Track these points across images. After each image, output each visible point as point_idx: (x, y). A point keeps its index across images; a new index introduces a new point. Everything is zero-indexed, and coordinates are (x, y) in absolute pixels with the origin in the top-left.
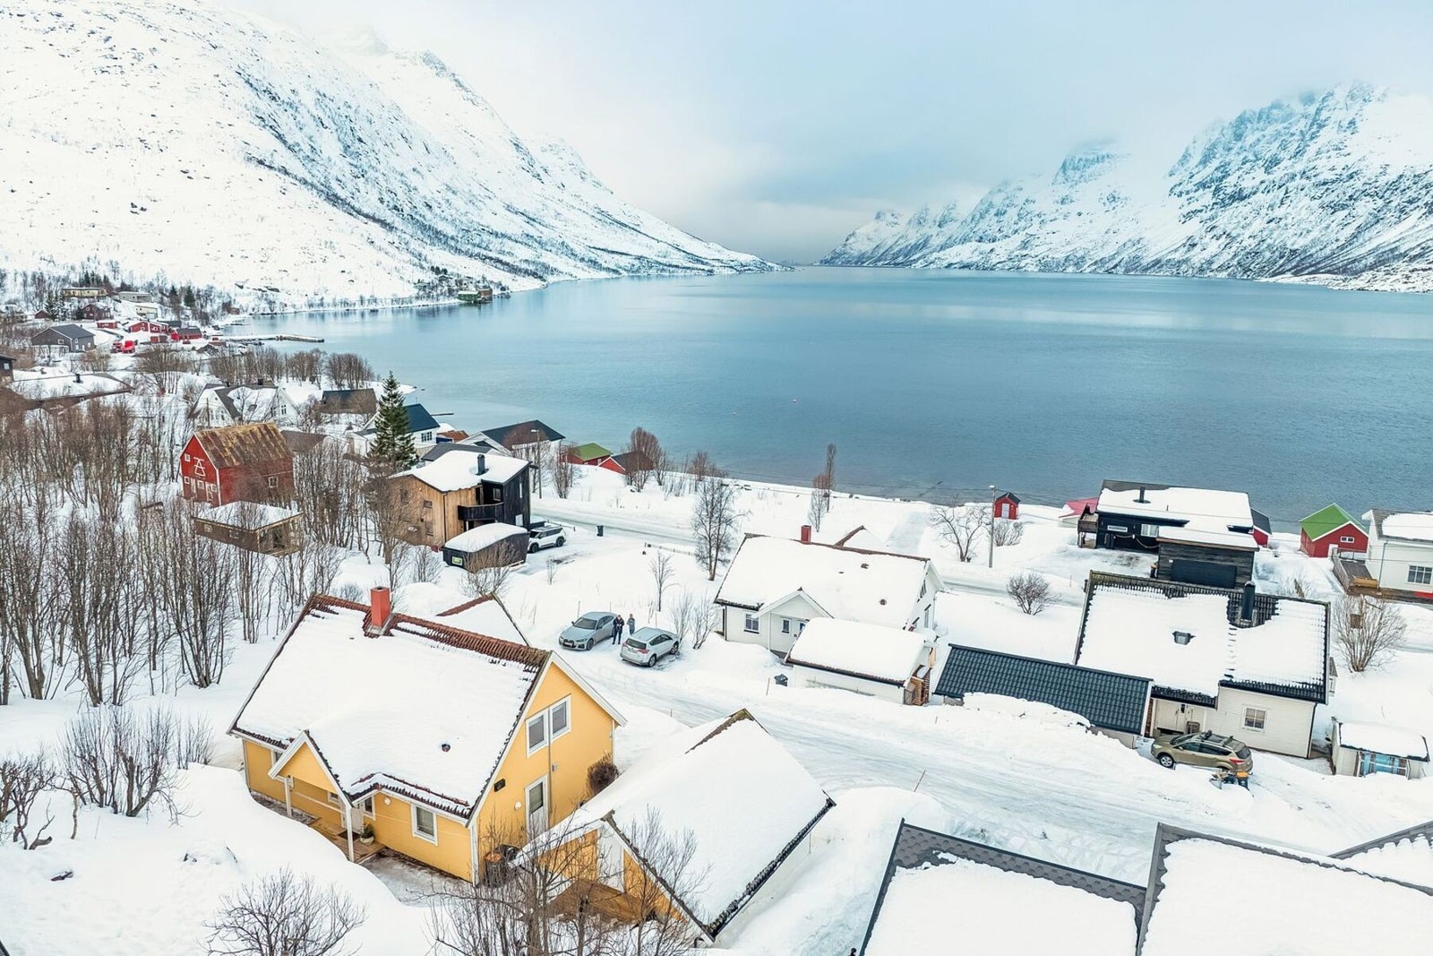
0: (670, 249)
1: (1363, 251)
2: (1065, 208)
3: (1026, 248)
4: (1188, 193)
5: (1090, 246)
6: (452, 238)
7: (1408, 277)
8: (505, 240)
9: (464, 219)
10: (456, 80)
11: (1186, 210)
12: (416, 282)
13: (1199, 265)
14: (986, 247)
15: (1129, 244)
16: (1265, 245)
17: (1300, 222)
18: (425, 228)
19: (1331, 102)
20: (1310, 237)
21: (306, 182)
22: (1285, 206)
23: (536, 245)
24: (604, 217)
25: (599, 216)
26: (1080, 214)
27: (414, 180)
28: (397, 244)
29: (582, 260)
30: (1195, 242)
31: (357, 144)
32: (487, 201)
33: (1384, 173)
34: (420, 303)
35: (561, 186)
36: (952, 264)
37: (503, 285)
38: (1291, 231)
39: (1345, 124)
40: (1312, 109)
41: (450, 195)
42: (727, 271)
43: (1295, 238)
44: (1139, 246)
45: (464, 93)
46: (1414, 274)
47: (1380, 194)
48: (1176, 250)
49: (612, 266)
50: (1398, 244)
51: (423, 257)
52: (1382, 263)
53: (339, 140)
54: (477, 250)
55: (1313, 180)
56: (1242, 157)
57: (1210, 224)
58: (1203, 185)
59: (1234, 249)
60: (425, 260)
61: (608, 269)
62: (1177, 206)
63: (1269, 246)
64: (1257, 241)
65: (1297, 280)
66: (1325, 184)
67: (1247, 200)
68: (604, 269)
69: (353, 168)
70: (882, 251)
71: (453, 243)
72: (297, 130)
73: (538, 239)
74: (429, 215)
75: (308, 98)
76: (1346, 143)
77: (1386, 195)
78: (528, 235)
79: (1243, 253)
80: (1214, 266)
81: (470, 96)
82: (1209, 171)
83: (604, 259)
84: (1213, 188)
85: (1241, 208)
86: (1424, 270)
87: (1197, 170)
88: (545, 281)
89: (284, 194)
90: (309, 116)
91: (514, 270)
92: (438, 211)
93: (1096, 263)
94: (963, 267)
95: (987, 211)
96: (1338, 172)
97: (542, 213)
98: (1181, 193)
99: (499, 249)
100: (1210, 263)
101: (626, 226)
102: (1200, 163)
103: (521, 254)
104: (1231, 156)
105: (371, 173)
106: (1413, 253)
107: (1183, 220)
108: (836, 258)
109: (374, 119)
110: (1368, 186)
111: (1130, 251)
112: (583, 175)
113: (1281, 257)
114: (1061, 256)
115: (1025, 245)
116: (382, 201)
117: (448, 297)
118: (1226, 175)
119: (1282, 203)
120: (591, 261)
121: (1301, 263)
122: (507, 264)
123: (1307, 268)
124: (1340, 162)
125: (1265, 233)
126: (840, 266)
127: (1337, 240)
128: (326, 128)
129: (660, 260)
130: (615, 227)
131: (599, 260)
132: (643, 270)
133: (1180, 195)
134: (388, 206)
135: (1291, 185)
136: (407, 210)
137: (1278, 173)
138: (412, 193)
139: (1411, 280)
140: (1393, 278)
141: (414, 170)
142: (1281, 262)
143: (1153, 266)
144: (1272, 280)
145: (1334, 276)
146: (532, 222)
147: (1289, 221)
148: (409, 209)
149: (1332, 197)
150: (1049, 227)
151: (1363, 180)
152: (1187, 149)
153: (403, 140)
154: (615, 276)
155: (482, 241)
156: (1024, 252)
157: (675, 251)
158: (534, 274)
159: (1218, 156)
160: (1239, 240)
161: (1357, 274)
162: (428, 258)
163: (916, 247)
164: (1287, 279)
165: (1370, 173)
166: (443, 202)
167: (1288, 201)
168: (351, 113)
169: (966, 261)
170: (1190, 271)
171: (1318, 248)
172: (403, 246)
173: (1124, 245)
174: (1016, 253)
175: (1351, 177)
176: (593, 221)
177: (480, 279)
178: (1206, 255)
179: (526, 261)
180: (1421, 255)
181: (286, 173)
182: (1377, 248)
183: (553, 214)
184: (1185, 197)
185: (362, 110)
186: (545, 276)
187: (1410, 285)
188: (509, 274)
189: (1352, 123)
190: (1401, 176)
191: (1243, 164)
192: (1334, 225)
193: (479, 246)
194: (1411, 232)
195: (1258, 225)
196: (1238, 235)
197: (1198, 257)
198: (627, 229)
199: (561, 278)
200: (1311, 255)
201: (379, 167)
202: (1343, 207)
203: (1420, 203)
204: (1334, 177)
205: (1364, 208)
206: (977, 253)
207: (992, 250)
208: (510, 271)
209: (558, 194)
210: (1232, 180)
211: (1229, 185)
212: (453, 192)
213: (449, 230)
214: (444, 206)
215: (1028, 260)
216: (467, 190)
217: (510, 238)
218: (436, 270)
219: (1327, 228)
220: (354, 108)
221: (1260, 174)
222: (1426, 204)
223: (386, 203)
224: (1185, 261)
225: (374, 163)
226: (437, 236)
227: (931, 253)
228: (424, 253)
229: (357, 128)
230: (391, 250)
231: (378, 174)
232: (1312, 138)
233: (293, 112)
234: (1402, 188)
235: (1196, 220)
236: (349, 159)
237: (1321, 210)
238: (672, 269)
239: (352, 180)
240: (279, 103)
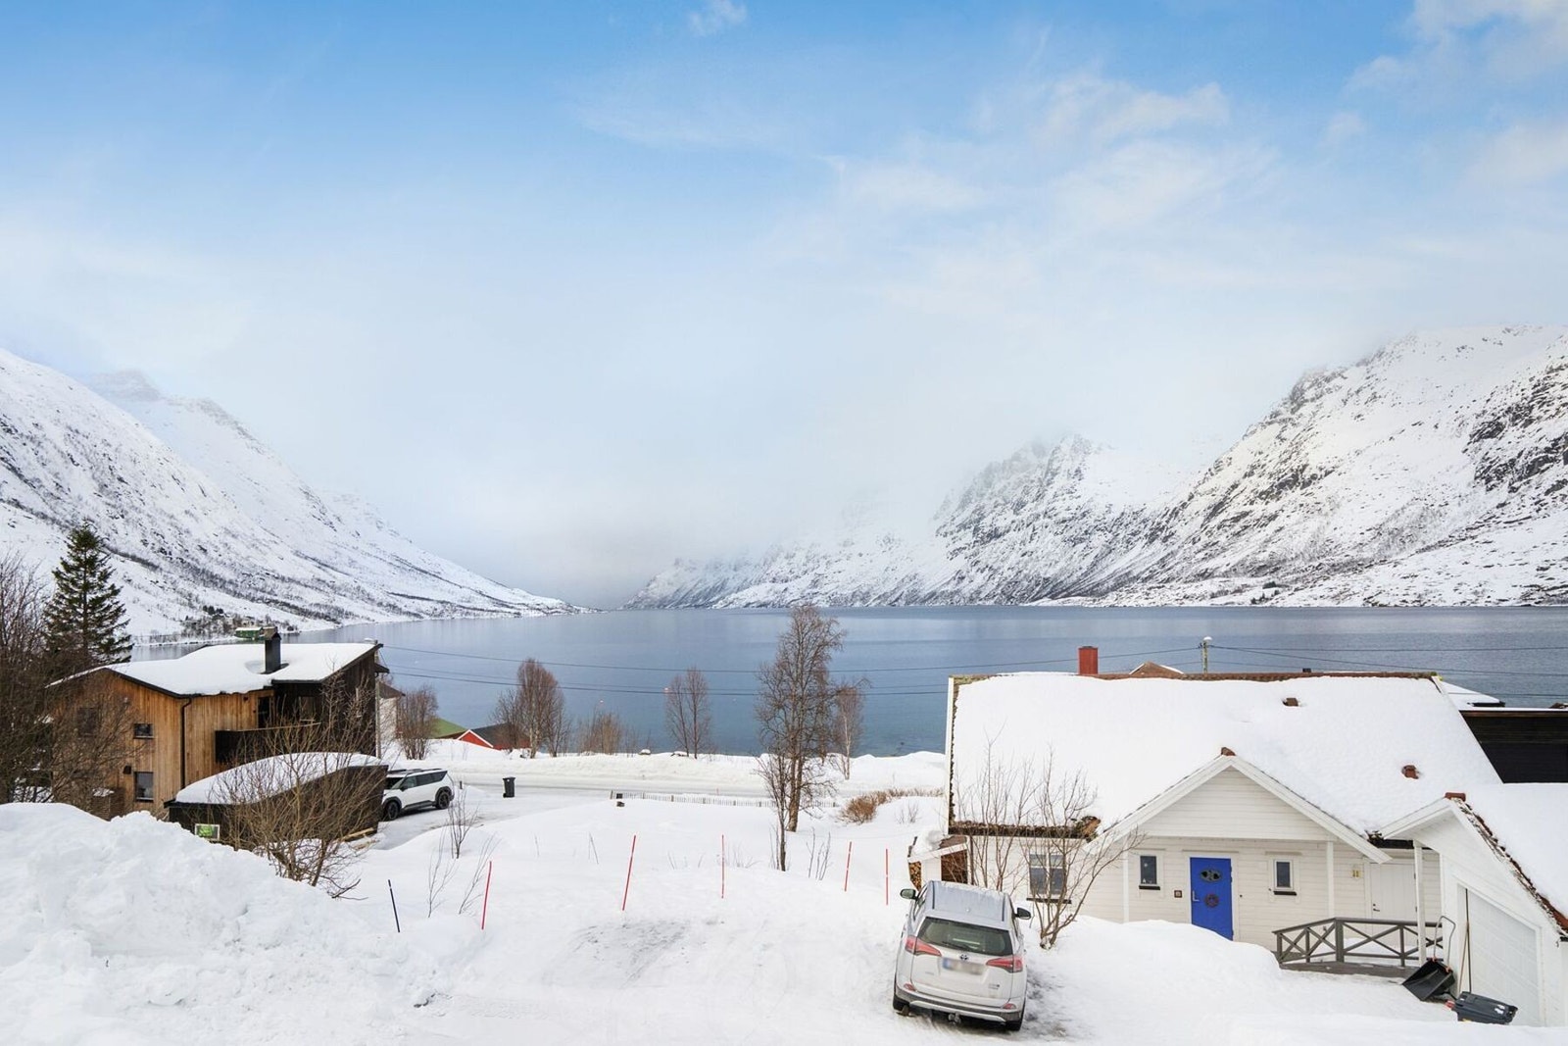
0: (474, 595)
1: (1103, 576)
2: (847, 550)
3: (816, 587)
4: (952, 533)
5: (873, 582)
6: (231, 582)
7: (1148, 594)
8: (292, 585)
9: (245, 563)
10: (238, 428)
11: (951, 548)
12: (184, 619)
13: (968, 595)
14: (781, 587)
15: (907, 580)
16: (1022, 576)
17: (1048, 554)
18: (196, 571)
19: (1059, 455)
20: (1058, 567)
21: (44, 517)
22: (1035, 541)
23: (327, 589)
24: (403, 565)
25: (397, 563)
26: (861, 555)
27: (186, 522)
28: (161, 583)
29: (380, 604)
30: (963, 575)
31: (117, 484)
32: (272, 545)
33: (1109, 512)
34: (187, 640)
35: (355, 534)
36: (750, 604)
37: (291, 624)
38: (1042, 563)
39: (1073, 472)
40: (1045, 461)
41: (229, 539)
42: (534, 614)
43: (1046, 568)
44: (916, 581)
45: (248, 441)
46: (1152, 592)
47: (1109, 529)
48: (948, 583)
49: (412, 610)
50: (1130, 569)
51: (194, 598)
52: (1122, 584)
53: (94, 478)
54: (259, 594)
55: (1054, 518)
56: (994, 500)
57: (973, 559)
58: (963, 526)
59: (997, 580)
60: (197, 600)
61: (408, 613)
62: (943, 545)
63: (1025, 576)
64: (1015, 572)
65: (1054, 603)
66: (1064, 521)
67: (1002, 538)
68: (404, 613)
69: (109, 508)
70: (683, 594)
71: (231, 587)
72: (39, 466)
73: (331, 584)
74: (202, 558)
75: (55, 434)
76: (1076, 488)
77: (1114, 529)
78: (319, 580)
79: (1005, 583)
80: (982, 596)
81: (255, 444)
82: (966, 514)
83: (403, 603)
84: (973, 528)
85: (998, 545)
86: (1159, 588)
87: (957, 513)
88: (339, 623)
89: (13, 527)
90: (56, 451)
91: (303, 613)
92: (215, 555)
93: (879, 597)
94: (761, 606)
95: (778, 555)
96: (1073, 511)
97: (335, 561)
98: (946, 533)
99: (285, 593)
100: (978, 592)
101: (426, 573)
102: (959, 507)
103: (311, 598)
104: (985, 501)
105: (132, 514)
106: (1144, 576)
107: (950, 557)
108: (639, 602)
109: (139, 459)
110: (1098, 523)
111: (908, 586)
112: (380, 525)
113: (1037, 585)
114: (848, 592)
115: (815, 583)
116: (145, 543)
117: (224, 634)
118: (982, 517)
119: (1031, 539)
120: (390, 605)
121: (1056, 589)
122: (296, 608)
123: (1060, 593)
124: (1075, 503)
125: (1021, 565)
126: (644, 609)
127: (1080, 569)
128: (78, 465)
129: (464, 604)
130: (415, 574)
131: (398, 604)
132: (446, 614)
133: (945, 536)
134: (153, 548)
135: (1037, 524)
136: (176, 553)
137: (1025, 514)
138: (183, 536)
139: (1150, 596)
140: (1136, 595)
141: (186, 512)
142: (1037, 589)
143: (930, 598)
144: (1034, 604)
145: (1084, 598)
146: (324, 567)
147: (1039, 553)
148: (178, 552)
149: (1072, 532)
150: (835, 567)
151: (1094, 518)
152: (947, 497)
153: (174, 483)
154: (416, 619)
155: (266, 586)
156: (815, 590)
157: (479, 596)
158: (326, 617)
159: (973, 501)
160: (1001, 571)
161: (1103, 594)
162: (201, 598)
163: (714, 590)
164: (1046, 602)
165: (1098, 511)
166: (220, 546)
167: (1036, 537)
168: (110, 452)
169: (763, 601)
170: (962, 601)
171: (1066, 576)
172: (169, 585)
173: (903, 580)
174: (809, 591)
175: (1084, 515)
176: (392, 568)
177: (264, 619)
178: (974, 586)
179: (317, 605)
180: (1150, 577)
181: (18, 505)
182: (1114, 573)
183: (347, 561)
184: (949, 537)
185: (124, 449)
186: (339, 619)
187: (1150, 601)
188: (297, 616)
189: (1078, 471)
190: (1123, 514)
191: (995, 507)
192: (1076, 556)
193: (263, 591)
194: (1138, 559)
195: (1014, 558)
196: (999, 568)
197: (967, 588)
198: (428, 575)
199: (358, 621)
200: (1062, 582)
201: (143, 508)
202: (1081, 540)
203: (1141, 535)
204: (1071, 516)
205: (1098, 540)
206: (772, 593)
207: (786, 590)
208: (299, 614)
209: (353, 542)
210: (987, 521)
211: (986, 525)
212: (233, 536)
213: (228, 575)
214: (222, 550)
215: (820, 597)
216: (249, 533)
217: (298, 583)
218: (210, 610)
219: (1072, 557)
220: (114, 447)
221: (1010, 516)
222: (1146, 536)
223: (150, 546)
224: (957, 592)
225: (137, 504)
226: (212, 580)
227: (730, 594)
228: (195, 593)
229: (118, 466)
230: (154, 589)
231: (141, 515)
232: (1048, 485)
233: (34, 447)
234: (1125, 523)
235: (961, 556)
236: (104, 499)
237: (1063, 544)
238: (476, 612)
239: (108, 521)
240: (16, 435)
